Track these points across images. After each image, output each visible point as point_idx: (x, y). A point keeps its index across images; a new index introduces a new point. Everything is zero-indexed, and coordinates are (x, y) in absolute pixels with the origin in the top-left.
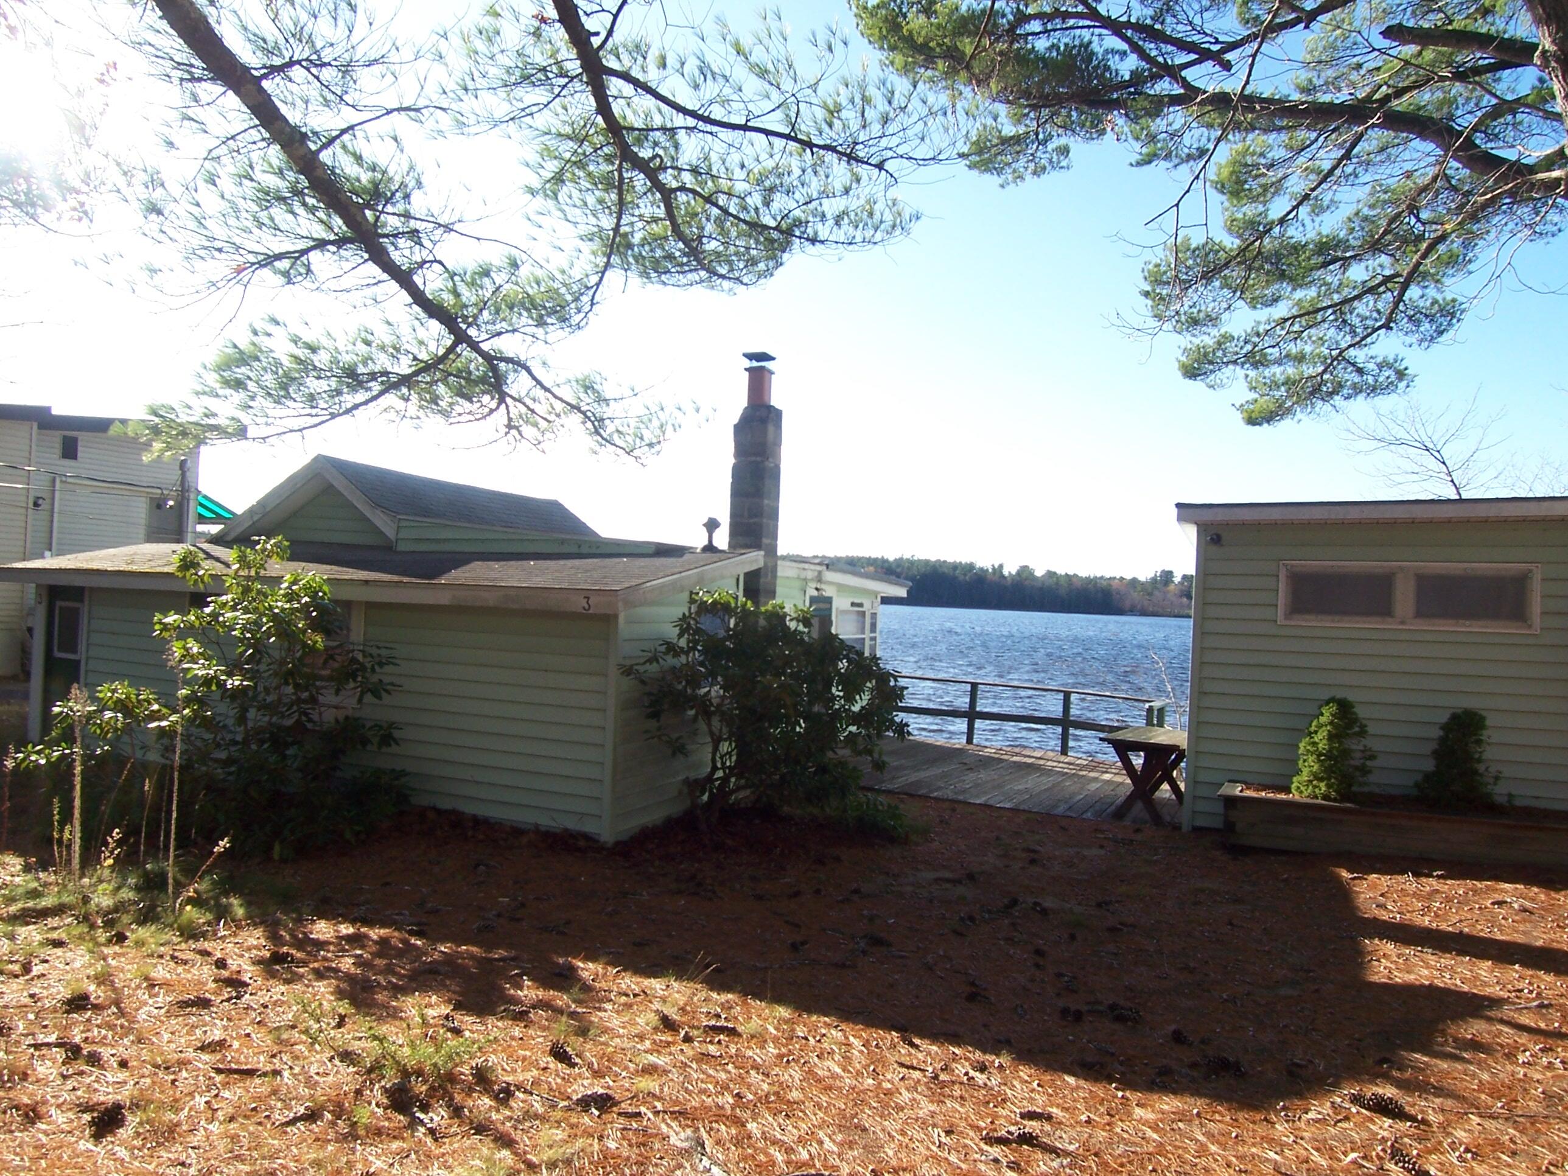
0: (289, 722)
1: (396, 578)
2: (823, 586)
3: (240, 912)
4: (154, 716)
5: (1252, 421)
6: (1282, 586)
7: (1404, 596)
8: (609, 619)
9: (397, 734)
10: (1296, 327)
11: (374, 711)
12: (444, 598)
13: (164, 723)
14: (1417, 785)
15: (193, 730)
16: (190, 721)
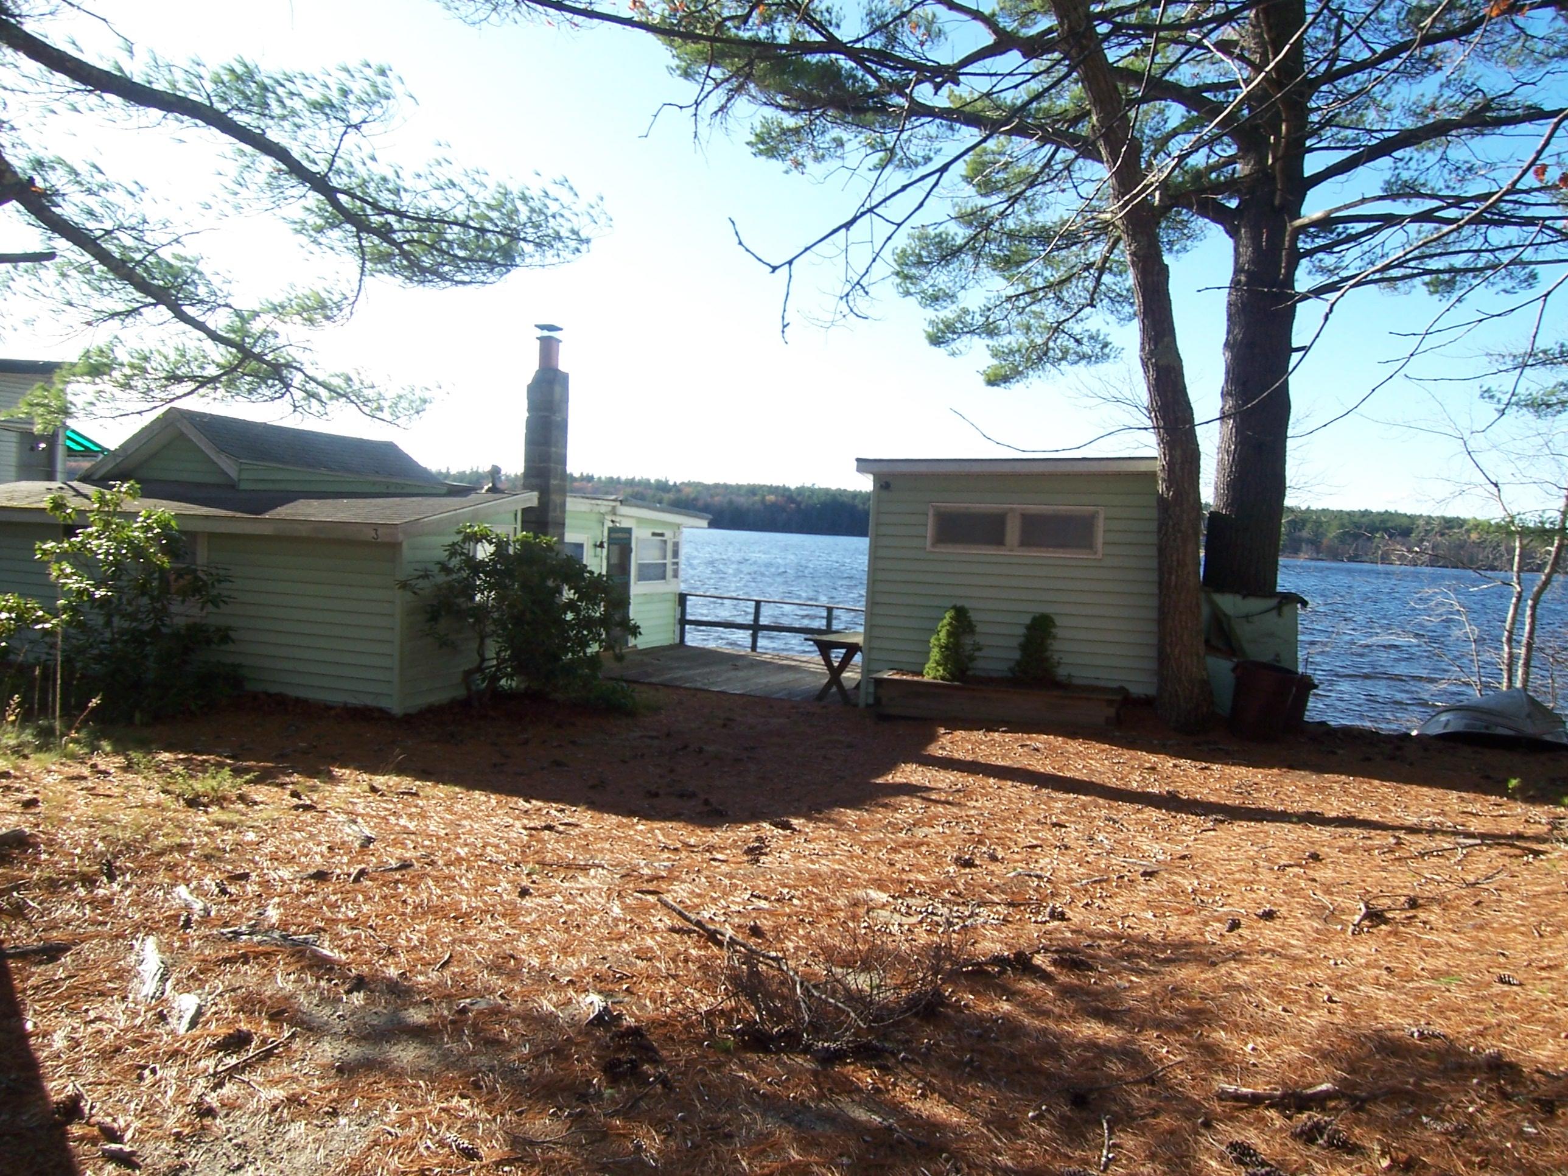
0: (146, 627)
1: (230, 513)
2: (617, 519)
3: (108, 749)
4: (38, 621)
5: (992, 382)
6: (931, 521)
7: (1013, 531)
8: (394, 546)
9: (232, 634)
10: (1022, 304)
11: (213, 618)
12: (267, 530)
13: (47, 626)
14: (1011, 670)
15: (72, 631)
16: (69, 623)
